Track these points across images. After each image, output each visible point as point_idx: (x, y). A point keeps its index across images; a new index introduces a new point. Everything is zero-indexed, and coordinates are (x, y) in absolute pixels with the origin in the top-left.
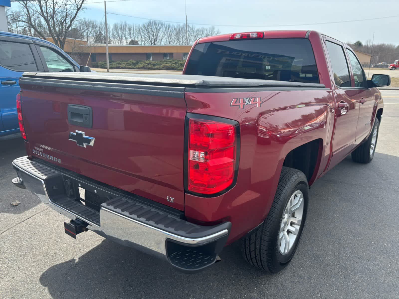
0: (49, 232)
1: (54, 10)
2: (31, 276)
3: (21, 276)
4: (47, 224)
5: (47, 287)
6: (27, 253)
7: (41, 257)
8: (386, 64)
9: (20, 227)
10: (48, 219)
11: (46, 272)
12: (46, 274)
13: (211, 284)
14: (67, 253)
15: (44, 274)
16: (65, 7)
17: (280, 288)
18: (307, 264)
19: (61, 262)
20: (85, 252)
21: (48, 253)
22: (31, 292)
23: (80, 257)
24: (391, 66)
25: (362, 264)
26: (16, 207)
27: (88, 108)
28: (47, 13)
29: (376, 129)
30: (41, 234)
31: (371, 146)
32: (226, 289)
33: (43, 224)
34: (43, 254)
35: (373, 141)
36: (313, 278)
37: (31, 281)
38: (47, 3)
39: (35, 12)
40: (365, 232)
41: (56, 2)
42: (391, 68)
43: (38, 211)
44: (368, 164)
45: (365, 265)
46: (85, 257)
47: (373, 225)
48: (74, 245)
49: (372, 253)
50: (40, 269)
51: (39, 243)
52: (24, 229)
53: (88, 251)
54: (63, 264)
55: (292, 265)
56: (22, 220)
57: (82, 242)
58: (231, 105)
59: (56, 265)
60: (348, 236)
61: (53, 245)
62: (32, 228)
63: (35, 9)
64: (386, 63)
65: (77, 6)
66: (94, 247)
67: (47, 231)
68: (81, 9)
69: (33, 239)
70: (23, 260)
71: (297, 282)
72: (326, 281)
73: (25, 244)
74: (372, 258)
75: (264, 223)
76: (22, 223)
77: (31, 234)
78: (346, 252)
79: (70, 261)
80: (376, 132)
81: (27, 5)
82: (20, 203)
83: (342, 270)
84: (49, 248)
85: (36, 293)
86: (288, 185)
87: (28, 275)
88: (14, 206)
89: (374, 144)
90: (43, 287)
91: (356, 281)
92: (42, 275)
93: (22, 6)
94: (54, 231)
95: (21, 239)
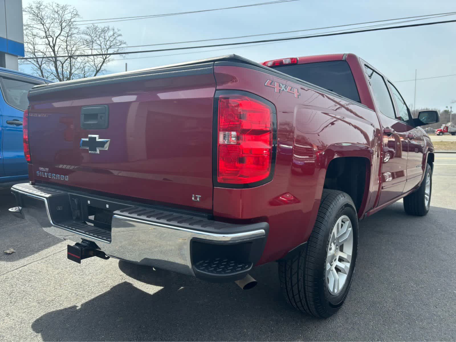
0: (46, 279)
1: (70, 72)
2: (21, 323)
3: (9, 322)
4: (46, 271)
5: (40, 334)
6: (18, 300)
7: (35, 304)
8: (432, 130)
9: (12, 274)
10: (47, 267)
11: (41, 318)
12: (39, 320)
13: (245, 330)
14: (67, 300)
15: (37, 321)
16: (83, 69)
17: (331, 335)
18: (362, 310)
19: (59, 308)
20: (90, 299)
21: (44, 300)
22: (19, 338)
23: (83, 304)
24: (438, 132)
25: (428, 311)
26: (10, 255)
27: (105, 106)
28: (63, 74)
29: (429, 177)
30: (37, 281)
31: (426, 196)
32: (264, 336)
33: (40, 272)
34: (37, 300)
35: (427, 191)
36: (370, 324)
37: (21, 327)
38: (64, 65)
39: (49, 74)
40: (429, 279)
41: (73, 64)
42: (438, 134)
43: (36, 259)
44: (424, 217)
45: (433, 311)
46: (90, 304)
47: (437, 273)
48: (76, 292)
49: (440, 300)
50: (33, 315)
51: (33, 290)
52: (17, 276)
53: (93, 298)
54: (61, 310)
55: (344, 311)
56: (16, 268)
57: (87, 289)
58: (266, 85)
59: (53, 312)
60: (409, 283)
61: (51, 291)
62: (27, 275)
63: (50, 71)
64: (432, 128)
65: (96, 68)
66: (100, 294)
67: (44, 278)
68: (100, 71)
69: (27, 286)
70: (13, 306)
71: (352, 329)
72: (387, 327)
73: (17, 291)
74: (440, 305)
75: (307, 244)
76: (16, 270)
77: (25, 281)
78: (409, 299)
79: (70, 308)
80: (429, 181)
81: (42, 67)
82: (14, 251)
83: (405, 316)
84: (45, 295)
85: (25, 340)
86: (333, 204)
87: (18, 322)
88: (7, 254)
89: (429, 194)
90: (35, 334)
91: (423, 327)
92: (35, 321)
93: (36, 67)
94: (53, 278)
95: (12, 286)
